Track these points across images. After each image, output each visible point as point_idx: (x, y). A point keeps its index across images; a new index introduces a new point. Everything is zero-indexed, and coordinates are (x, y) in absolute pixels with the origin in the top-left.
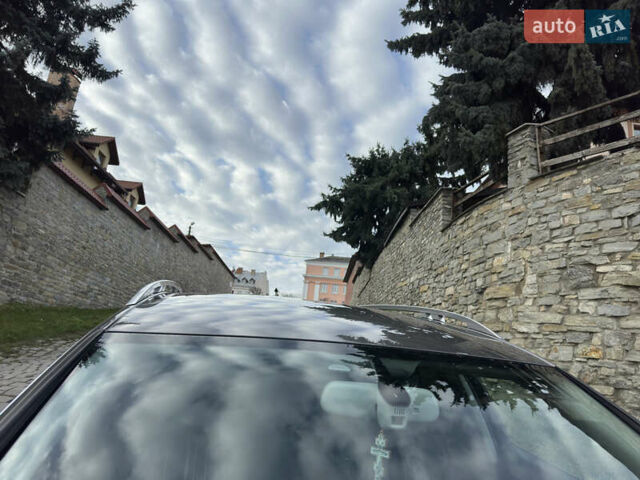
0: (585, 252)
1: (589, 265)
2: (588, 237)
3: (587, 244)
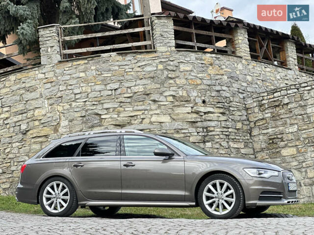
0: (95, 108)
1: (97, 114)
2: (96, 99)
3: (95, 103)
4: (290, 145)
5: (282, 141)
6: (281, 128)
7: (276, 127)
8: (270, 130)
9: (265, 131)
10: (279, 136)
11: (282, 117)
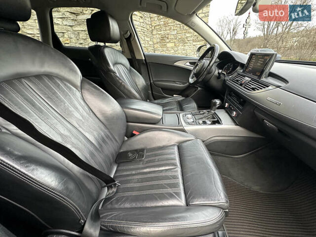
4: (171, 41)
5: (168, 39)
6: (168, 31)
7: (166, 30)
8: (162, 32)
9: (159, 33)
10: (167, 36)
11: (169, 24)
